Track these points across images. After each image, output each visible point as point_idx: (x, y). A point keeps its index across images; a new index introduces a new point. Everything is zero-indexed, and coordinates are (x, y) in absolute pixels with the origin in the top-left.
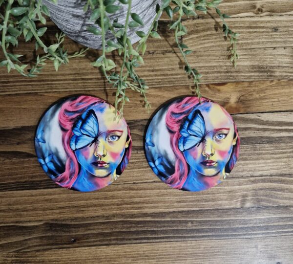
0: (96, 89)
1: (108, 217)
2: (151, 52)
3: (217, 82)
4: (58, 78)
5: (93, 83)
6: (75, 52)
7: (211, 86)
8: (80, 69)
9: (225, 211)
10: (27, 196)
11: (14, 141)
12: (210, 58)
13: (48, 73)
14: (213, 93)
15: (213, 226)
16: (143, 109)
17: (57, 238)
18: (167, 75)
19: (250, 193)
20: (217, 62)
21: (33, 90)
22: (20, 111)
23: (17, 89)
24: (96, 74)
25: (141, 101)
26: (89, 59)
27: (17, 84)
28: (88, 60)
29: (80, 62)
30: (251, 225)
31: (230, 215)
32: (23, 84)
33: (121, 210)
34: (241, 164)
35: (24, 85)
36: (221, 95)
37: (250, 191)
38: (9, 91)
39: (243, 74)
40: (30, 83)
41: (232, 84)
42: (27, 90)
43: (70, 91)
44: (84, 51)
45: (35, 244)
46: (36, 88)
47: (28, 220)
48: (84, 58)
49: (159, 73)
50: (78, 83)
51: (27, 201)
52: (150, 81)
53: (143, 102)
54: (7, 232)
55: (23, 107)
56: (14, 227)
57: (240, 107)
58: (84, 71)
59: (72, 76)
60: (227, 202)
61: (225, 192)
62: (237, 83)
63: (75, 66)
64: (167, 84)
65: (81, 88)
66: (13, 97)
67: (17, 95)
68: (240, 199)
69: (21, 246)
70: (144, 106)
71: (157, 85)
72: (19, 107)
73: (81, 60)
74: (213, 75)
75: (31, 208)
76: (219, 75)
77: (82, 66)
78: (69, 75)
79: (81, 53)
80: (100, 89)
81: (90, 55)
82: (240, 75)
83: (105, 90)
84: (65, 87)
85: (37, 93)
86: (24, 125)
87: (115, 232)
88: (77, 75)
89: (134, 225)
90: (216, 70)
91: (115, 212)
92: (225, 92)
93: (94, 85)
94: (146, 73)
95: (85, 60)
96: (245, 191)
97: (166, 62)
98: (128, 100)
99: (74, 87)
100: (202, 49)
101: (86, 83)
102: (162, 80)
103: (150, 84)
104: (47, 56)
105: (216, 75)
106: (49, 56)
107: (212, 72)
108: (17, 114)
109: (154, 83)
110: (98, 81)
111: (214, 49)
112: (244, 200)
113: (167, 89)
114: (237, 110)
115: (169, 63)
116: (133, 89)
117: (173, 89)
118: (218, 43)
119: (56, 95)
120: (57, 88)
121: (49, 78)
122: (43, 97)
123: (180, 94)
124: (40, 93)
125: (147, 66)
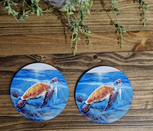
0: (58, 33)
1: (64, 112)
2: (93, 10)
3: (134, 30)
4: (35, 25)
6: (47, 9)
7: (130, 33)
8: (49, 20)
9: (135, 110)
11: (7, 64)
12: (130, 15)
13: (29, 22)
14: (131, 37)
15: (127, 119)
16: (87, 46)
17: (34, 124)
18: (103, 25)
19: (150, 100)
20: (134, 17)
21: (19, 33)
22: (11, 46)
23: (9, 31)
24: (59, 23)
25: (86, 41)
26: (55, 13)
27: (10, 29)
28: (54, 14)
29: (49, 15)
30: (150, 120)
31: (138, 113)
32: (14, 28)
33: (72, 109)
34: (146, 82)
35: (14, 30)
36: (136, 38)
37: (151, 98)
38: (5, 33)
39: (150, 26)
40: (18, 28)
41: (143, 31)
42: (16, 33)
43: (42, 34)
44: (52, 9)
45: (20, 127)
46: (21, 32)
47: (16, 113)
48: (51, 13)
49: (97, 23)
50: (47, 29)
52: (92, 28)
53: (88, 42)
54: (3, 120)
55: (13, 43)
56: (7, 117)
57: (147, 47)
58: (51, 21)
59: (44, 24)
60: (136, 105)
61: (136, 99)
62: (146, 31)
63: (46, 18)
64: (103, 31)
65: (49, 32)
66: (7, 37)
67: (9, 35)
68: (144, 104)
69: (12, 128)
70: (88, 44)
71: (96, 31)
72: (11, 43)
73: (50, 14)
74: (131, 26)
76: (135, 26)
77: (50, 18)
78: (42, 23)
79: (50, 9)
80: (61, 33)
81: (55, 11)
82: (148, 26)
83: (65, 33)
84: (39, 31)
85: (22, 34)
86: (14, 55)
87: (68, 122)
88: (46, 24)
89: (79, 118)
90: (133, 23)
91: (68, 110)
92: (139, 37)
93: (57, 30)
94: (90, 23)
95: (52, 14)
96: (148, 99)
97: (102, 17)
98: (79, 39)
99: (44, 31)
100: (125, 9)
101: (52, 29)
102: (100, 28)
103: (92, 30)
104: (29, 11)
105: (133, 26)
106: (31, 12)
107: (131, 24)
108: (10, 48)
109: (94, 30)
110: (60, 28)
111: (133, 9)
112: (147, 104)
113: (102, 34)
114: (146, 48)
115: (104, 17)
116: (82, 32)
117: (106, 33)
118: (135, 6)
119: (33, 36)
120: (34, 31)
121: (30, 26)
122: (25, 37)
123: (110, 37)
124: (24, 34)
125: (90, 19)
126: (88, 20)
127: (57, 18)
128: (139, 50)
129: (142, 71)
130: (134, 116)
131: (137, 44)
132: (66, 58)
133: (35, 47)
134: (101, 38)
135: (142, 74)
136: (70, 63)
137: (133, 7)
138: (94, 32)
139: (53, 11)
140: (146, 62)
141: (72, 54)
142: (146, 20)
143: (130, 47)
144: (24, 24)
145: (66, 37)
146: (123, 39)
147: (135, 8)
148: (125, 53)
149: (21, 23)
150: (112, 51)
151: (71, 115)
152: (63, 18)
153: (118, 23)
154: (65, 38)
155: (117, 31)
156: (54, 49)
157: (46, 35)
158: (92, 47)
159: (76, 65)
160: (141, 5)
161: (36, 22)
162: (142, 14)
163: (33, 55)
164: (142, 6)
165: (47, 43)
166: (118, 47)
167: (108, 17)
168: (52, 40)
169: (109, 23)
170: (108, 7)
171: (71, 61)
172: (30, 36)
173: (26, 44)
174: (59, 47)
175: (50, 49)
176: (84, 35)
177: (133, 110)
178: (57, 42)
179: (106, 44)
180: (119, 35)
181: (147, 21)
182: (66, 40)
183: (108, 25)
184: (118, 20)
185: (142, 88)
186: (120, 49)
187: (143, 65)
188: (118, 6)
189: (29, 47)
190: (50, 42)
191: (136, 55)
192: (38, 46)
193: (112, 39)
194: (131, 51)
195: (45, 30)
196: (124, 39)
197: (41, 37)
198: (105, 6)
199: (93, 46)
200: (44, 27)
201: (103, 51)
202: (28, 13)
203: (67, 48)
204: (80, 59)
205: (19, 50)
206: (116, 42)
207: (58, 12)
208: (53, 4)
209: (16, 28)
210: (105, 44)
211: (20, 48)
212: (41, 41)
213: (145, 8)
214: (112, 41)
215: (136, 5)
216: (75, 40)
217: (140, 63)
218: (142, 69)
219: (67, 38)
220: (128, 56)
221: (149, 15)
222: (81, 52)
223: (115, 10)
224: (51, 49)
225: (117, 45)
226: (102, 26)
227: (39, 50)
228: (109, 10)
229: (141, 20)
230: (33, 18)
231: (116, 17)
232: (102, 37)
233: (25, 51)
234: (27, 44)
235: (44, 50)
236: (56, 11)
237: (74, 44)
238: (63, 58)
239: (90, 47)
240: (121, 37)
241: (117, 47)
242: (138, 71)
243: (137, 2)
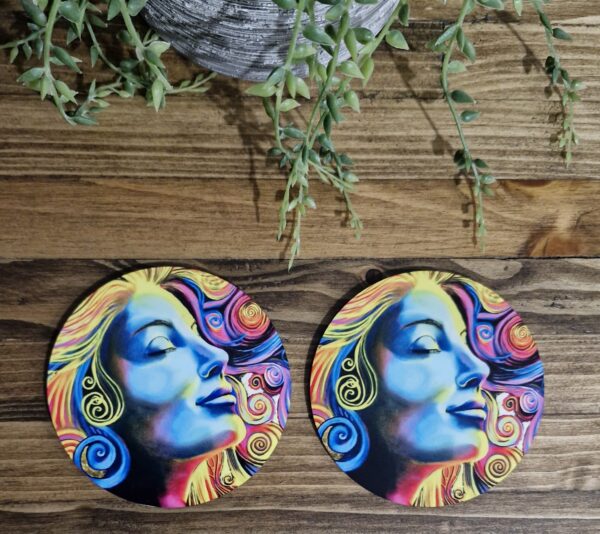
0: (226, 176)
1: (243, 498)
2: (368, 94)
3: (525, 175)
4: (135, 142)
5: (220, 160)
6: (184, 80)
7: (511, 185)
8: (190, 124)
9: (536, 495)
10: (37, 437)
11: (12, 294)
12: (511, 116)
13: (109, 129)
14: (516, 203)
16: (341, 231)
18: (405, 151)
19: (596, 454)
20: (528, 128)
21: (67, 169)
22: (32, 220)
23: (28, 163)
24: (230, 138)
25: (338, 212)
26: (215, 100)
27: (29, 151)
28: (210, 103)
29: (190, 107)
31: (547, 507)
33: (275, 483)
34: (577, 381)
35: (46, 156)
36: (534, 208)
37: (598, 448)
38: (8, 169)
39: (588, 162)
40: (62, 152)
41: (562, 183)
42: (53, 169)
43: (163, 177)
44: (205, 80)
46: (77, 166)
47: (37, 499)
48: (202, 97)
49: (384, 146)
50: (182, 159)
51: (38, 450)
52: (361, 164)
53: (344, 215)
55: (40, 209)
57: (580, 242)
58: (201, 131)
59: (170, 140)
60: (540, 474)
61: (536, 449)
62: (576, 181)
63: (178, 115)
64: (404, 174)
65: (190, 171)
66: (18, 184)
67: (26, 178)
68: (572, 469)
70: (344, 224)
71: (380, 174)
72: (31, 209)
73: (195, 103)
74: (516, 159)
75: (47, 467)
76: (531, 159)
77: (195, 117)
78: (161, 136)
79: (197, 84)
80: (237, 176)
81: (218, 92)
82: (581, 162)
83: (252, 180)
84: (150, 167)
85: (79, 177)
86: (41, 256)
88: (181, 139)
89: (305, 522)
90: (523, 147)
91: (259, 487)
92: (546, 202)
93: (223, 167)
94: (353, 144)
95: (204, 103)
96: (586, 448)
97: (403, 120)
98: (312, 204)
99: (172, 168)
100: (493, 95)
101: (204, 159)
102: (392, 164)
103: (362, 171)
104: (112, 86)
105: (523, 159)
106: (119, 89)
107: (514, 151)
108: (25, 227)
109: (371, 171)
110: (233, 157)
111: (521, 97)
112: (582, 470)
113: (401, 186)
114: (573, 248)
115: (409, 123)
116: (324, 179)
117: (418, 186)
118: (532, 84)
119: (126, 185)
120: (130, 167)
121: (111, 143)
122: (92, 188)
123: (433, 200)
124: (87, 177)
125: (355, 127)
126: (348, 133)
127: (225, 118)
128: (546, 256)
129: (559, 336)
130: (531, 520)
131: (540, 231)
132: (255, 277)
133: (128, 230)
134: (396, 201)
135: (562, 350)
136: (273, 295)
137: (521, 86)
138: (371, 177)
139: (208, 93)
140: (576, 302)
141: (282, 260)
142: (573, 140)
143: (512, 242)
144: (89, 137)
145: (257, 195)
146: (484, 209)
147: (532, 90)
148: (492, 264)
149: (75, 133)
150: (439, 254)
151: (268, 511)
152: (248, 120)
153: (468, 146)
154: (252, 196)
155: (462, 177)
156: (210, 238)
157: (177, 183)
158: (363, 236)
159: (296, 306)
160: (555, 80)
161: (139, 130)
162: (558, 115)
163: (122, 262)
164: (558, 85)
165: (181, 216)
166: (465, 241)
167: (427, 122)
168: (202, 205)
169: (429, 146)
170: (427, 82)
171: (277, 289)
172: (113, 183)
173: (93, 217)
174: (229, 233)
175: (193, 237)
176: (329, 191)
177: (524, 493)
178: (220, 212)
179: (416, 227)
180: (466, 191)
181: (576, 141)
182: (257, 208)
183: (427, 152)
184: (467, 135)
185: (560, 403)
186: (472, 250)
187: (563, 312)
188: (465, 83)
189: (107, 226)
190: (193, 210)
191: (535, 273)
192: (142, 224)
193: (441, 208)
194: (514, 259)
195: (173, 165)
196: (489, 208)
197: (155, 189)
198: (413, 82)
199: (365, 232)
200: (170, 150)
201: (406, 252)
202: (108, 93)
203: (260, 236)
204: (311, 281)
205: (63, 237)
206: (458, 219)
207: (228, 96)
208: (210, 65)
209: (56, 152)
210: (411, 227)
211: (70, 229)
212: (155, 208)
213: (571, 95)
214: (440, 214)
215: (536, 79)
216: (294, 209)
217: (553, 305)
218: (559, 327)
219: (261, 197)
220: (502, 278)
221: (586, 120)
222: (318, 256)
223: (457, 96)
224: (197, 238)
225: (459, 231)
226: (401, 157)
227: (148, 242)
228: (428, 97)
229: (554, 139)
230: (126, 114)
231: (460, 122)
232: (400, 199)
233: (88, 242)
234: (98, 217)
235: (169, 243)
236: (222, 92)
237: (292, 222)
238: (245, 274)
239: (355, 236)
240: (477, 202)
241: (460, 241)
242: (544, 336)
243: (539, 71)
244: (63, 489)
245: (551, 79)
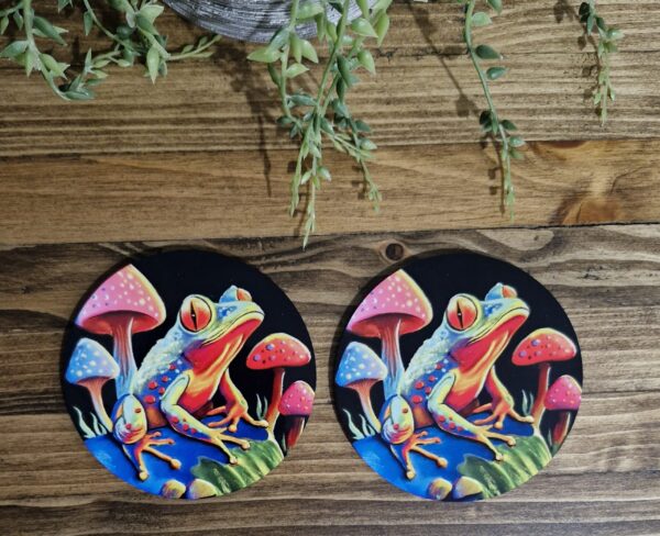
0: (235, 148)
2: (384, 52)
3: (557, 136)
4: (137, 115)
5: (228, 130)
6: (185, 45)
7: (541, 146)
8: (195, 92)
9: (566, 478)
10: (49, 430)
11: (16, 282)
12: (541, 71)
13: (109, 102)
14: (547, 166)
15: (534, 518)
16: (359, 203)
18: (426, 114)
19: (631, 434)
20: (559, 83)
21: (67, 147)
22: (33, 203)
23: (25, 142)
24: (238, 106)
26: (220, 66)
27: (25, 129)
28: (215, 68)
29: (194, 74)
30: (632, 518)
31: (579, 490)
32: (43, 129)
33: (294, 472)
34: (612, 357)
35: (44, 134)
36: (566, 172)
37: (634, 427)
38: (5, 150)
39: (626, 119)
40: (60, 129)
41: (597, 143)
42: (52, 148)
43: (168, 152)
44: (208, 45)
46: (76, 143)
47: (52, 493)
48: (205, 63)
49: (403, 108)
50: (186, 132)
51: (51, 444)
52: (379, 130)
53: (361, 186)
55: (40, 191)
56: (14, 511)
57: (616, 207)
58: (206, 100)
59: (173, 111)
60: (572, 456)
62: (611, 141)
63: (181, 83)
64: (425, 139)
65: (196, 144)
66: (16, 165)
67: (24, 158)
68: (606, 450)
70: (362, 196)
71: (399, 139)
72: (31, 191)
73: (200, 70)
74: (548, 118)
75: (62, 460)
76: (563, 118)
77: (199, 84)
78: (164, 107)
79: (200, 49)
80: (246, 147)
81: (223, 57)
82: (617, 119)
83: (263, 151)
84: (153, 142)
85: (79, 155)
86: (44, 241)
87: (277, 528)
88: (185, 110)
89: (327, 511)
90: (555, 105)
91: (278, 476)
92: (579, 165)
93: (231, 138)
94: (370, 108)
95: (208, 69)
96: (621, 427)
97: (423, 80)
98: (327, 175)
99: (177, 141)
100: (521, 48)
101: (210, 131)
102: (413, 128)
103: (380, 137)
104: (109, 55)
105: (555, 118)
106: (117, 58)
107: (545, 110)
108: (26, 211)
109: (390, 136)
110: (241, 127)
111: (552, 49)
112: (617, 451)
113: (424, 152)
114: (609, 215)
115: (431, 82)
116: (339, 147)
117: (440, 151)
118: (563, 35)
119: (129, 161)
120: (132, 142)
121: (112, 117)
122: (94, 166)
123: (458, 166)
124: (87, 154)
125: (372, 89)
126: (365, 96)
127: (232, 84)
128: (580, 223)
129: (593, 310)
130: (562, 503)
131: (573, 197)
132: (268, 256)
133: (133, 211)
134: (417, 169)
135: (596, 324)
136: (288, 276)
137: (552, 37)
138: (390, 144)
139: (212, 57)
140: (612, 273)
141: (296, 237)
142: (609, 95)
143: (543, 209)
144: (88, 111)
145: (268, 167)
146: (513, 175)
147: (563, 41)
148: (521, 234)
149: (73, 107)
150: (464, 225)
151: (289, 501)
152: (257, 85)
153: (494, 106)
154: (263, 168)
155: (488, 140)
156: (219, 216)
157: (183, 158)
158: (382, 207)
159: (313, 287)
160: (589, 30)
161: (140, 101)
162: (592, 67)
163: (128, 245)
164: (592, 34)
165: (187, 193)
166: (492, 210)
167: (450, 81)
168: (210, 180)
169: (452, 107)
170: (449, 37)
171: (291, 269)
172: (115, 160)
173: (96, 198)
174: (239, 210)
175: (202, 216)
176: (345, 160)
177: (555, 476)
178: (230, 188)
179: (438, 197)
180: (494, 156)
181: (613, 96)
182: (268, 181)
183: (450, 114)
184: (494, 94)
185: (594, 381)
186: (499, 219)
187: (597, 283)
188: (491, 36)
189: (111, 207)
190: (201, 186)
191: (567, 242)
192: (148, 203)
193: (466, 175)
194: (545, 227)
195: (179, 138)
196: (518, 173)
197: (159, 164)
198: (435, 36)
199: (384, 204)
200: (177, 122)
201: (429, 224)
202: (105, 63)
203: (272, 212)
204: (327, 259)
205: (65, 220)
206: (485, 186)
207: (235, 60)
208: (213, 27)
209: (54, 129)
210: (434, 197)
211: (72, 212)
212: (161, 185)
213: (607, 45)
214: (465, 181)
215: (568, 29)
216: (308, 182)
217: (586, 277)
218: (593, 300)
219: (273, 170)
220: (532, 248)
221: (623, 73)
222: (335, 231)
223: (482, 51)
224: (207, 216)
225: (485, 199)
226: (422, 120)
227: (154, 223)
228: (451, 53)
229: (587, 95)
230: (127, 85)
231: (485, 79)
232: (422, 166)
233: (92, 224)
234: (101, 197)
235: (176, 223)
236: (228, 56)
237: (305, 194)
238: (258, 254)
239: (373, 208)
240: (505, 167)
241: (486, 210)
242: (577, 310)
243: (571, 20)
244: (78, 482)
245: (586, 29)
